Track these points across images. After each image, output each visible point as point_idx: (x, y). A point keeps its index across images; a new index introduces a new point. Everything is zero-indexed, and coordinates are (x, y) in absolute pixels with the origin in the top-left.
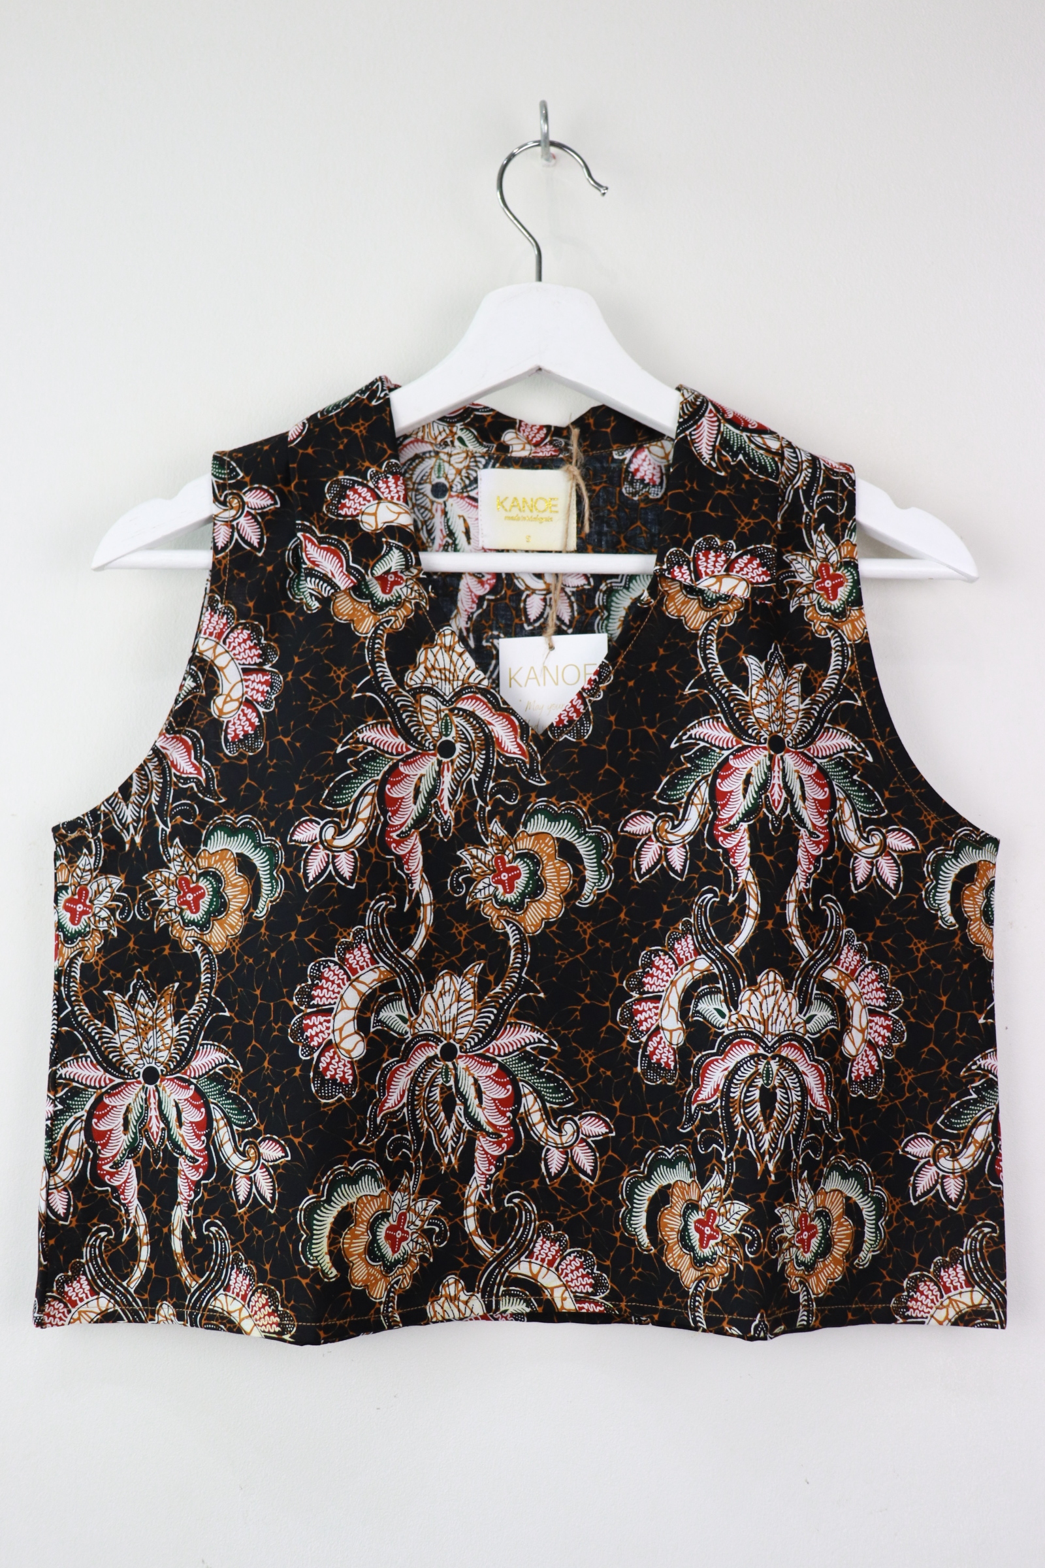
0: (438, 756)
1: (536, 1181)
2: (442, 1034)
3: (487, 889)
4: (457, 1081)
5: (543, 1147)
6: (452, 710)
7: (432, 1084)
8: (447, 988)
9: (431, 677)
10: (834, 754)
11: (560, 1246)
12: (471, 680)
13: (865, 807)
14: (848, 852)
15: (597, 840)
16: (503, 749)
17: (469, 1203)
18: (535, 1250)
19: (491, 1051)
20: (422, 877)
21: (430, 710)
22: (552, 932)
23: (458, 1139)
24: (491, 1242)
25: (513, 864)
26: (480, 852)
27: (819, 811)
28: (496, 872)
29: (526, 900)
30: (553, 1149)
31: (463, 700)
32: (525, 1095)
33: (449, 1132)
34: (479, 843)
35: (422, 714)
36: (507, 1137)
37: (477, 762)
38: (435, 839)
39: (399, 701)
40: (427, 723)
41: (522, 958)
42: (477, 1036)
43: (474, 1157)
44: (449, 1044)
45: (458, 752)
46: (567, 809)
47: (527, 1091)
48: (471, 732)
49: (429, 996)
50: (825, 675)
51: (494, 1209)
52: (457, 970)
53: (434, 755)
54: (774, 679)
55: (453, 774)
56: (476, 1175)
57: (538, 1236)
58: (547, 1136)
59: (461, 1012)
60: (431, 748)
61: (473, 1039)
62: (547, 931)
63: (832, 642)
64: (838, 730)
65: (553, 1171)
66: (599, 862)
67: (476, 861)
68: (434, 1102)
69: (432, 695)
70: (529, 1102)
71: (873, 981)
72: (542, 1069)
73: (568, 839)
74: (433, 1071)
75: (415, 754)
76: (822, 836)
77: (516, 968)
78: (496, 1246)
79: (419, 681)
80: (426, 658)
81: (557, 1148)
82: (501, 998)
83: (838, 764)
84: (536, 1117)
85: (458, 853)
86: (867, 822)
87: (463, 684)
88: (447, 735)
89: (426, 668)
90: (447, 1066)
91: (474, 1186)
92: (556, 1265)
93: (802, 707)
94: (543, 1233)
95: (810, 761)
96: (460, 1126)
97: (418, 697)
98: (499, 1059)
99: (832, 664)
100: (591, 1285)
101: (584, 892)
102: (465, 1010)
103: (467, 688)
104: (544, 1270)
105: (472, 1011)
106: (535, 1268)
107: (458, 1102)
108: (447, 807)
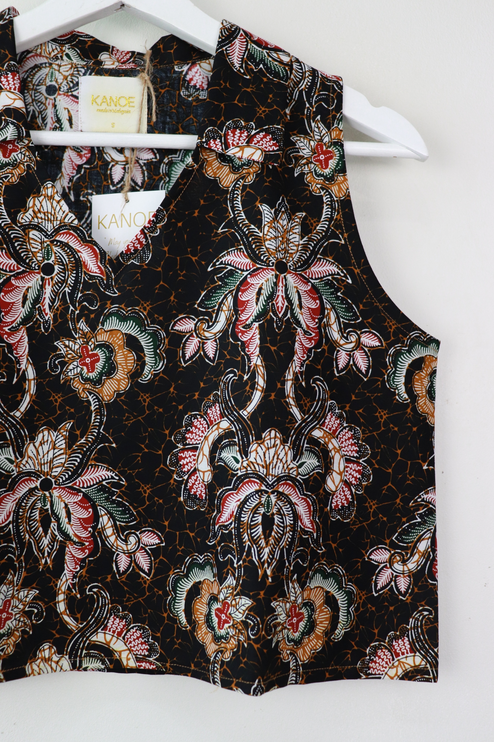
0: (42, 274)
1: (109, 576)
2: (41, 472)
3: (75, 369)
4: (52, 505)
5: (115, 553)
6: (52, 242)
7: (33, 507)
8: (45, 439)
9: (37, 217)
10: (324, 277)
11: (126, 622)
12: (66, 220)
13: (346, 316)
14: (333, 346)
15: (154, 335)
16: (88, 270)
17: (60, 592)
18: (108, 625)
19: (78, 484)
20: (28, 359)
21: (36, 241)
22: (121, 400)
23: (53, 546)
24: (76, 619)
25: (94, 352)
26: (71, 343)
27: (311, 316)
28: (82, 357)
29: (103, 378)
30: (121, 554)
31: (61, 234)
32: (102, 516)
33: (46, 541)
34: (70, 337)
35: (30, 244)
36: (88, 545)
37: (70, 279)
38: (38, 333)
39: (12, 233)
40: (33, 250)
41: (100, 419)
42: (68, 473)
43: (64, 559)
44: (46, 479)
45: (55, 273)
46: (132, 313)
47: (103, 513)
48: (66, 257)
49: (32, 444)
50: (319, 221)
51: (79, 596)
52: (54, 426)
53: (39, 273)
54: (281, 221)
55: (52, 287)
56: (66, 572)
57: (111, 615)
58: (117, 545)
59: (56, 457)
60: (37, 268)
61: (65, 476)
62: (118, 399)
63: (324, 198)
64: (327, 260)
65: (122, 569)
66: (155, 351)
67: (68, 349)
68: (35, 520)
69: (38, 230)
70: (105, 520)
71: (349, 439)
72: (114, 498)
73: (133, 334)
74: (34, 499)
75: (24, 272)
76: (314, 334)
77: (96, 425)
78: (80, 622)
79: (28, 220)
80: (34, 204)
81: (124, 553)
82: (85, 447)
83: (326, 284)
84: (109, 531)
85: (55, 343)
86: (347, 326)
87: (60, 223)
88: (48, 259)
89: (34, 211)
90: (45, 495)
91: (64, 579)
92: (123, 635)
93: (301, 242)
94: (114, 613)
95: (306, 281)
96: (54, 537)
97: (27, 231)
98: (83, 490)
99: (324, 214)
100: (148, 650)
101: (145, 372)
102: (59, 455)
103: (63, 226)
104: (115, 639)
105: (64, 456)
106: (108, 637)
107: (53, 520)
108: (47, 310)
